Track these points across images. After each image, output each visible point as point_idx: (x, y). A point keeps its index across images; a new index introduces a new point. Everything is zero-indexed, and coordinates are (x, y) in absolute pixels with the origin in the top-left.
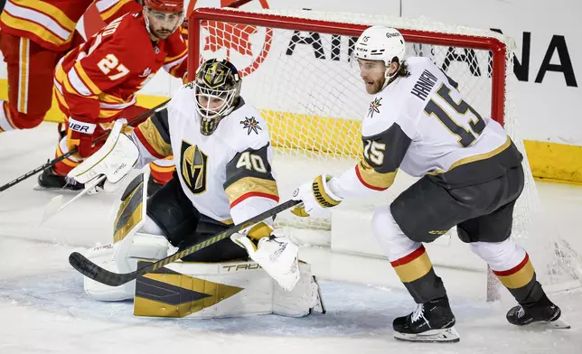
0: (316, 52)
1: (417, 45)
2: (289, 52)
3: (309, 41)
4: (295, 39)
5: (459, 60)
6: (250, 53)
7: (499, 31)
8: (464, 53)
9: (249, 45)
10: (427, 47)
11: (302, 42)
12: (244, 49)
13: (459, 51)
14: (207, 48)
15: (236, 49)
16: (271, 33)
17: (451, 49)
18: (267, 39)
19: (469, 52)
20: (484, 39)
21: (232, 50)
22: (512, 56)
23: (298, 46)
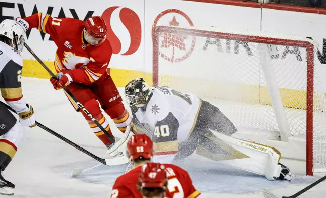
0: (218, 49)
1: (269, 45)
2: (205, 49)
3: (215, 43)
4: (208, 42)
5: (291, 53)
6: (184, 49)
7: (311, 38)
8: (293, 49)
9: (184, 45)
10: (274, 46)
11: (211, 43)
12: (181, 47)
13: (291, 48)
14: (162, 46)
15: (177, 47)
16: (195, 39)
17: (287, 47)
18: (193, 42)
19: (296, 49)
20: (303, 42)
21: (175, 47)
22: (317, 51)
23: (209, 46)
